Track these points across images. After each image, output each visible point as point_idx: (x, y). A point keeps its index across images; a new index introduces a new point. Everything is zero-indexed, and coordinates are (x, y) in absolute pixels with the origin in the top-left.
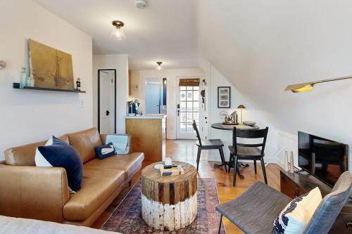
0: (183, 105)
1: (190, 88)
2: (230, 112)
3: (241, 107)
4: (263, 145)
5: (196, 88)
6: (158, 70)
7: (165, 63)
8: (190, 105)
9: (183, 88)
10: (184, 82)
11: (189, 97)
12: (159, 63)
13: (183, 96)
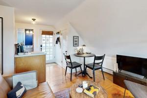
0: (44, 45)
1: (48, 36)
2: (79, 48)
3: (84, 46)
4: (102, 63)
5: (51, 36)
6: (32, 24)
7: (38, 20)
8: (48, 45)
9: (44, 36)
10: (44, 33)
11: (47, 41)
12: (34, 20)
13: (44, 40)
